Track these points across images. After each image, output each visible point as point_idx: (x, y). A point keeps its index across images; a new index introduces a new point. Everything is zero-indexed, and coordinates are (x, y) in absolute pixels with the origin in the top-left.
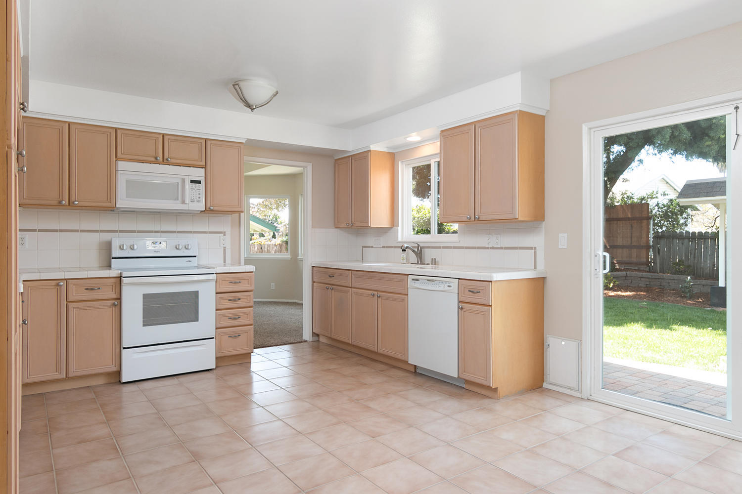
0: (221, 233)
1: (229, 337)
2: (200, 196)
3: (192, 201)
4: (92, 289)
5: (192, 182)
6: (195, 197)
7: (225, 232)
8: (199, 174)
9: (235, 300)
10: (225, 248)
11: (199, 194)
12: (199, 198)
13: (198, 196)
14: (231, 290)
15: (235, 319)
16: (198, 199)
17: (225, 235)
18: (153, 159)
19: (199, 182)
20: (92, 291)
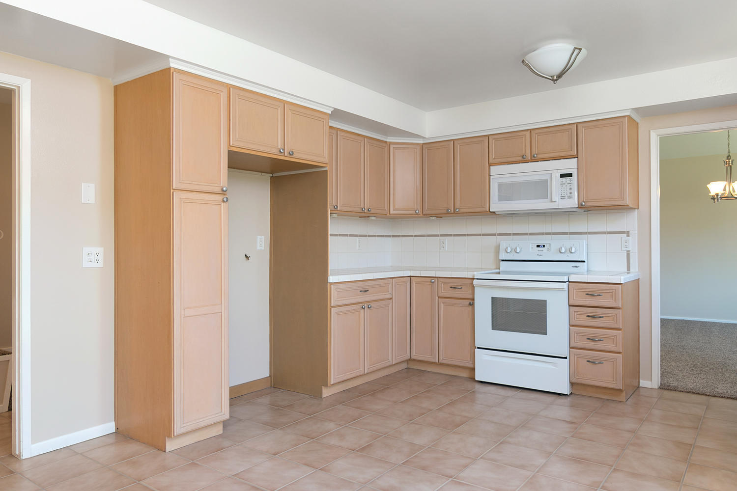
0: (623, 232)
1: (588, 361)
2: (572, 191)
3: (563, 198)
4: (454, 288)
5: (562, 176)
6: (566, 193)
7: (628, 232)
8: (570, 165)
9: (593, 317)
10: (629, 251)
11: (571, 189)
12: (571, 193)
13: (569, 191)
14: (587, 304)
15: (593, 340)
16: (569, 195)
17: (628, 236)
18: (520, 159)
19: (570, 175)
20: (455, 290)
